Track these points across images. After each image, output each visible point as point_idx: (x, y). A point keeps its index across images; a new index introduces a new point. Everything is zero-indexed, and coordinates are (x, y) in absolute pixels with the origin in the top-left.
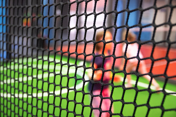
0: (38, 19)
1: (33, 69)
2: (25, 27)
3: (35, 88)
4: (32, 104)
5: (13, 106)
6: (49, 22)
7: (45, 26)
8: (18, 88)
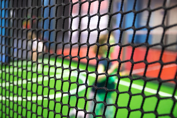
0: (38, 21)
1: (27, 72)
2: (25, 29)
3: (29, 91)
4: (26, 108)
5: (8, 109)
6: (50, 25)
7: (45, 29)
8: (13, 92)
